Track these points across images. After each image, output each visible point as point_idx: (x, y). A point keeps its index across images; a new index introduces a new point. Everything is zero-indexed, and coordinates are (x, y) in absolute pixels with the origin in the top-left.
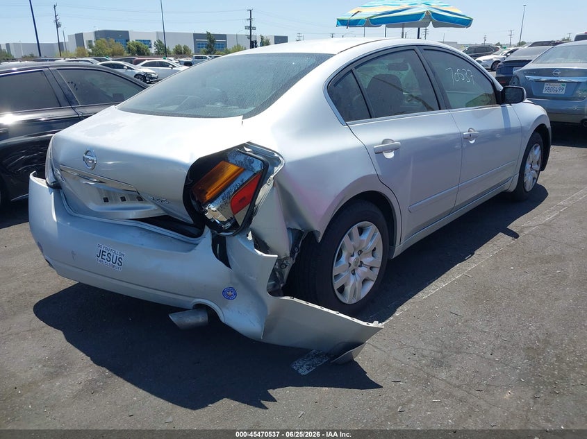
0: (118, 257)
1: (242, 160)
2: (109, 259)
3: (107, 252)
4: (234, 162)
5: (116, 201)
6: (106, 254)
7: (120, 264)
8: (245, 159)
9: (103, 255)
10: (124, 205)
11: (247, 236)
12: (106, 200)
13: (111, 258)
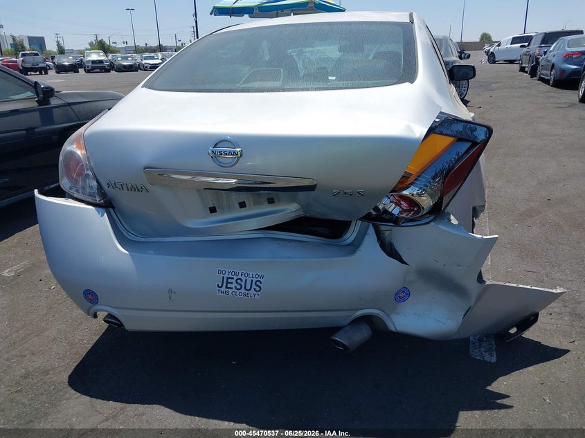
0: (255, 280)
1: (461, 130)
2: (239, 287)
3: (235, 278)
4: (449, 132)
5: (230, 208)
6: (234, 281)
7: (258, 289)
8: (465, 127)
9: (227, 283)
10: (244, 212)
11: (450, 220)
12: (213, 210)
13: (243, 284)
